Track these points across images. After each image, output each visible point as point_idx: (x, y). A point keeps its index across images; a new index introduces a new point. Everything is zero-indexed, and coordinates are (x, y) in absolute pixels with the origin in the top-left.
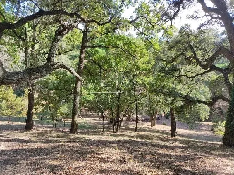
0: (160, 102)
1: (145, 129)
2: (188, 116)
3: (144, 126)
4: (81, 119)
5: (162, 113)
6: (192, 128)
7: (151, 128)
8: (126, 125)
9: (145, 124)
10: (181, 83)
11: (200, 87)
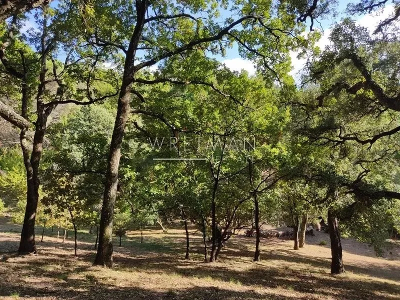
0: (300, 197)
1: (280, 253)
2: (368, 227)
3: (280, 248)
4: (162, 231)
5: (318, 222)
6: (379, 253)
7: (293, 251)
8: (243, 244)
9: (283, 243)
10: (346, 156)
11: (390, 168)
